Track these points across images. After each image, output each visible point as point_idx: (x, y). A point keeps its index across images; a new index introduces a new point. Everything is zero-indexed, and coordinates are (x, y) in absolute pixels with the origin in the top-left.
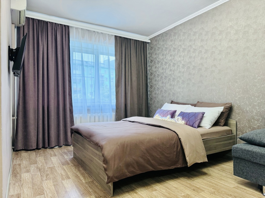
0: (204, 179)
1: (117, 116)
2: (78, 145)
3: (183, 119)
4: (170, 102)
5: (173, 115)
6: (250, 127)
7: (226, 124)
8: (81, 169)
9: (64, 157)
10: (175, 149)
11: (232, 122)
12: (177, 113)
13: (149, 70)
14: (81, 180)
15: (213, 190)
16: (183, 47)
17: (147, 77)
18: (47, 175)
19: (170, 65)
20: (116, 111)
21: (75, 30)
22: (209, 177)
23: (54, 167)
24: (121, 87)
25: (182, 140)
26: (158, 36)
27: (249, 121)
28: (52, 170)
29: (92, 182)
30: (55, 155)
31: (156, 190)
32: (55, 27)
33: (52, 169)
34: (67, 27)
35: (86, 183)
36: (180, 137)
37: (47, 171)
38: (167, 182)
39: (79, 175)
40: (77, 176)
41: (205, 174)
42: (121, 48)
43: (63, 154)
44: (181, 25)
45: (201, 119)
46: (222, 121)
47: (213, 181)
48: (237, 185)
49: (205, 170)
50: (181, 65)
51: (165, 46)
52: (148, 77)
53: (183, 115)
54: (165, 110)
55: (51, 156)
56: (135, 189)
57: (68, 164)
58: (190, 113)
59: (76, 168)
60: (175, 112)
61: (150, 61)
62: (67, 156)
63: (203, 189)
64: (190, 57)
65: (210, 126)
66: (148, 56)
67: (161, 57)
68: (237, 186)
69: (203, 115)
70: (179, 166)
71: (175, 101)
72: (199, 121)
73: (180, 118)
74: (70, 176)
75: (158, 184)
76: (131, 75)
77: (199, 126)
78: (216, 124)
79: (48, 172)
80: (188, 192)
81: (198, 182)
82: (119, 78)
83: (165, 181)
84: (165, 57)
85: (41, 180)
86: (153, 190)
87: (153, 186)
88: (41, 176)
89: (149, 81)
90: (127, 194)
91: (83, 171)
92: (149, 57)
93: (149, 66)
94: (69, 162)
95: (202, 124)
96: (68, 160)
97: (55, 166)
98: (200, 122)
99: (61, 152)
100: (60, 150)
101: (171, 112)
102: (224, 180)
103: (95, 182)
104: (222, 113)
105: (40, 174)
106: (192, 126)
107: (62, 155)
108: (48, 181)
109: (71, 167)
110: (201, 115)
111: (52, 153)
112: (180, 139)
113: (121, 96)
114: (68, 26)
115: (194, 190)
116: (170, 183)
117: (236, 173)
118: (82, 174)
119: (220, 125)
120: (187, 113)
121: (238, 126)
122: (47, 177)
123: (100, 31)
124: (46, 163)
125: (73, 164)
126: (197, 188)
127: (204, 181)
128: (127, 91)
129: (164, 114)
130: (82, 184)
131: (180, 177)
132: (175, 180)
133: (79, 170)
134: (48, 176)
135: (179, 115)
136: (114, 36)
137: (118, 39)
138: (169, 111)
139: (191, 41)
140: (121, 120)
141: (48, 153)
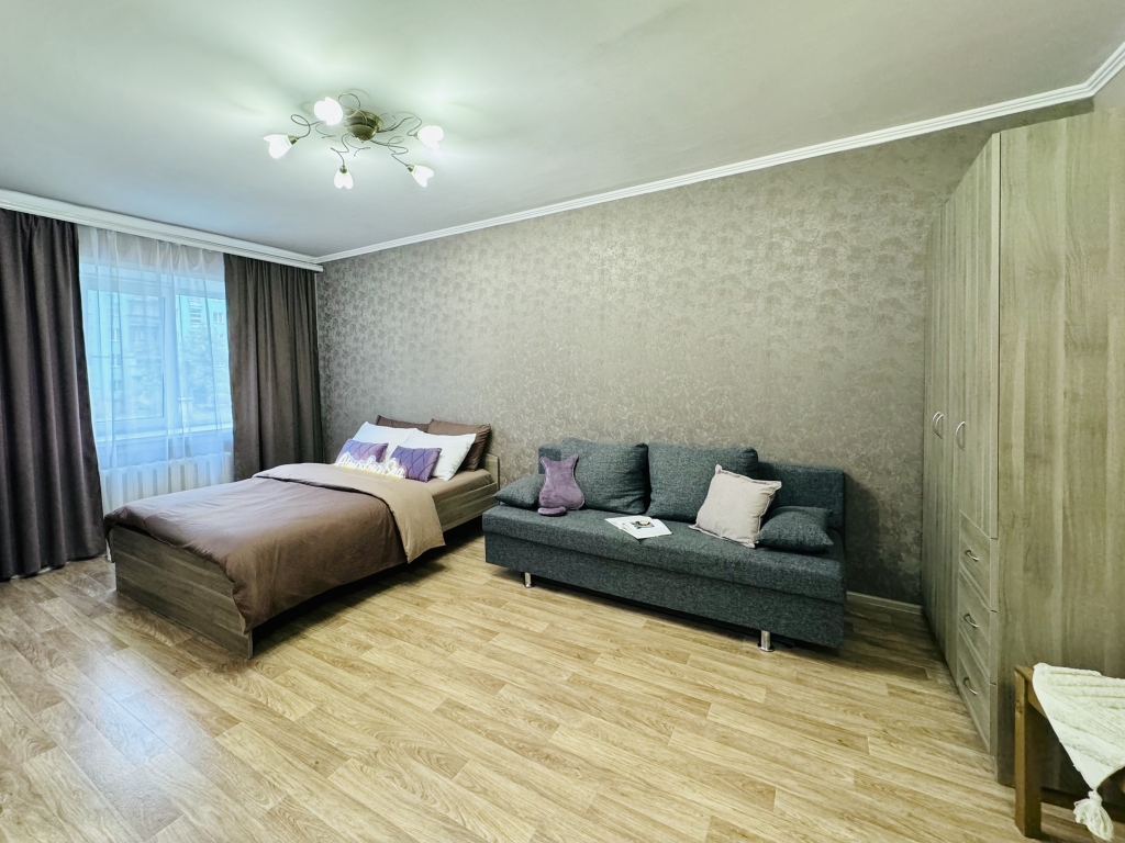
0: (438, 580)
1: (238, 462)
2: (134, 558)
3: (400, 463)
4: (376, 418)
5: (380, 454)
6: (518, 468)
7: (482, 465)
8: (152, 616)
9: (86, 595)
10: (384, 534)
11: (492, 459)
12: (390, 450)
13: (323, 337)
14: (162, 644)
15: (450, 597)
16: (400, 299)
17: (316, 355)
18: (50, 655)
19: (372, 333)
20: (236, 449)
21: (94, 235)
22: (447, 574)
23: (64, 627)
24: (248, 384)
25: (396, 515)
26: (343, 261)
27: (517, 456)
28: (58, 638)
29: (194, 640)
30: (52, 596)
31: (346, 622)
32: (24, 226)
33: (59, 635)
34: (68, 228)
35: (179, 646)
36: (393, 509)
37: (44, 644)
38: (369, 600)
39: (152, 633)
40: (147, 637)
41: (441, 568)
42: (242, 286)
43: (80, 588)
44: (393, 250)
45: (435, 463)
46: (475, 461)
47: (453, 580)
48: (490, 577)
49: (442, 561)
50: (397, 339)
51: (361, 289)
52: (321, 354)
53: (401, 454)
54: (362, 444)
55: (39, 600)
56: (302, 630)
57: (108, 611)
58: (414, 450)
59: (136, 618)
60: (385, 446)
61: (323, 315)
62: (95, 589)
63: (434, 599)
64: (415, 324)
65: (450, 475)
66: (318, 302)
67: (350, 311)
68: (492, 581)
69: (439, 453)
70: (392, 565)
71: (386, 416)
72: (430, 467)
73: (394, 461)
74: (126, 642)
75: (349, 609)
76: (274, 352)
77: (431, 477)
78: (464, 467)
79: (50, 647)
80: (408, 611)
81: (429, 587)
82: (239, 362)
83: (363, 600)
84: (359, 312)
85: (37, 671)
86: (339, 625)
87: (340, 615)
88: (31, 660)
89: (321, 363)
90: (285, 645)
91: (158, 621)
92: (320, 307)
93: (323, 328)
94: (109, 606)
95: (437, 473)
96: (101, 600)
97: (66, 624)
98: (433, 470)
99: (66, 582)
100: (61, 577)
101: (377, 448)
102: (472, 574)
103: (201, 639)
104: (474, 446)
105: (22, 657)
106: (418, 479)
107: (76, 591)
108: (62, 667)
109: (120, 617)
110: (435, 455)
111: (36, 589)
112: (392, 513)
113: (248, 405)
114: (73, 226)
115: (418, 605)
116: (375, 602)
117: (490, 559)
118: (160, 629)
119: (470, 470)
120: (408, 450)
121: (502, 466)
122: (54, 660)
123: (179, 242)
124: (30, 623)
125: (125, 608)
126: (423, 598)
127: (437, 583)
128: (263, 395)
129: (361, 452)
130: (167, 650)
131: (395, 583)
132: (385, 592)
133: (146, 621)
134: (55, 657)
135: (392, 457)
136: (222, 257)
137: (235, 262)
138: (372, 445)
139: (415, 289)
140: (250, 477)
141: (23, 593)
